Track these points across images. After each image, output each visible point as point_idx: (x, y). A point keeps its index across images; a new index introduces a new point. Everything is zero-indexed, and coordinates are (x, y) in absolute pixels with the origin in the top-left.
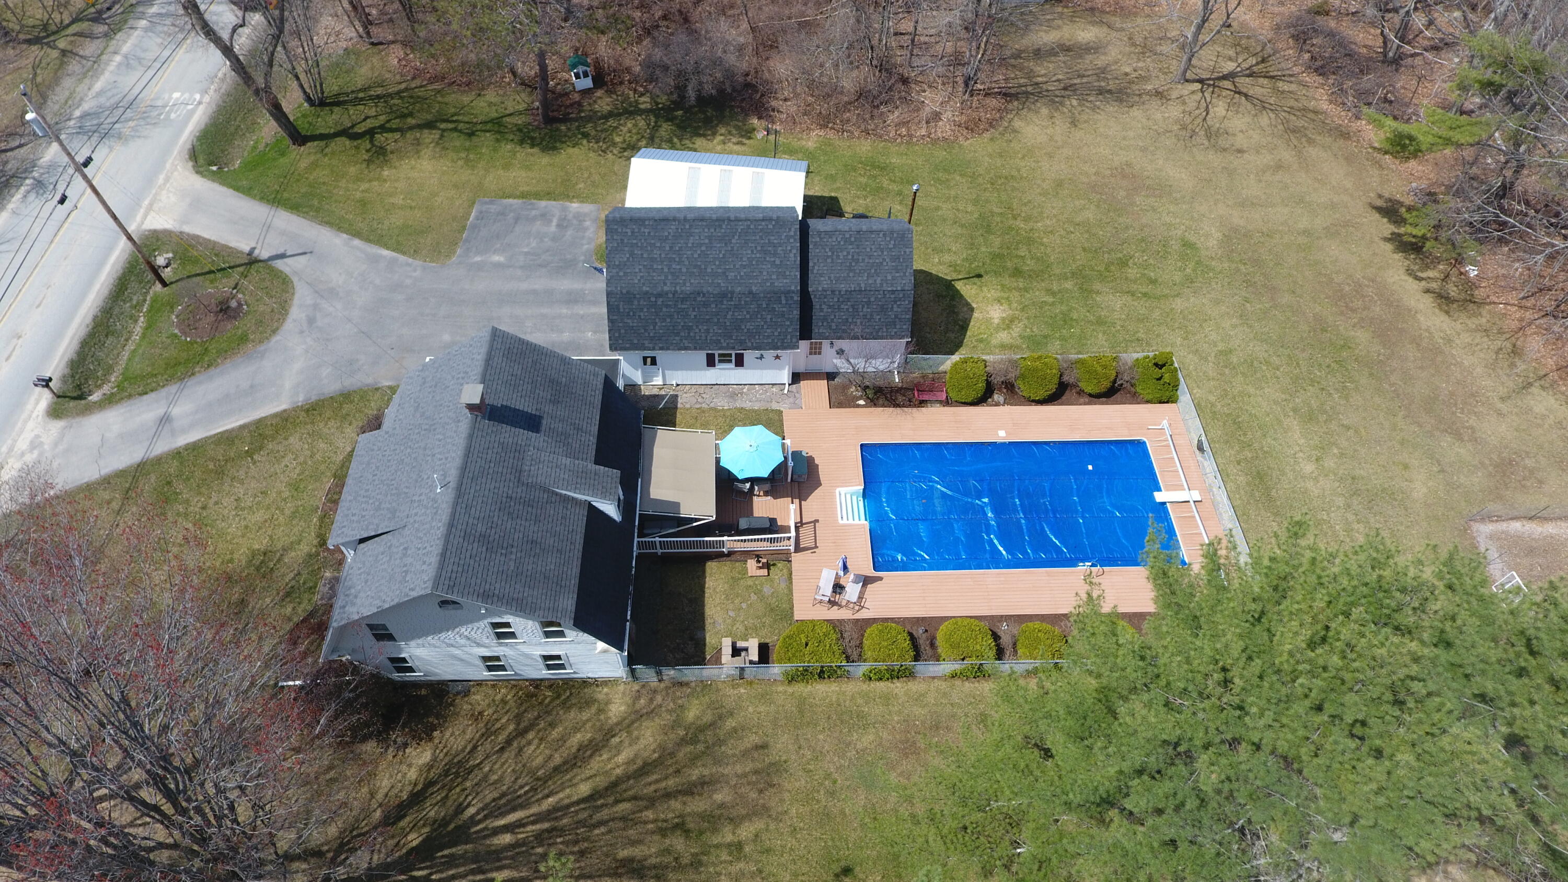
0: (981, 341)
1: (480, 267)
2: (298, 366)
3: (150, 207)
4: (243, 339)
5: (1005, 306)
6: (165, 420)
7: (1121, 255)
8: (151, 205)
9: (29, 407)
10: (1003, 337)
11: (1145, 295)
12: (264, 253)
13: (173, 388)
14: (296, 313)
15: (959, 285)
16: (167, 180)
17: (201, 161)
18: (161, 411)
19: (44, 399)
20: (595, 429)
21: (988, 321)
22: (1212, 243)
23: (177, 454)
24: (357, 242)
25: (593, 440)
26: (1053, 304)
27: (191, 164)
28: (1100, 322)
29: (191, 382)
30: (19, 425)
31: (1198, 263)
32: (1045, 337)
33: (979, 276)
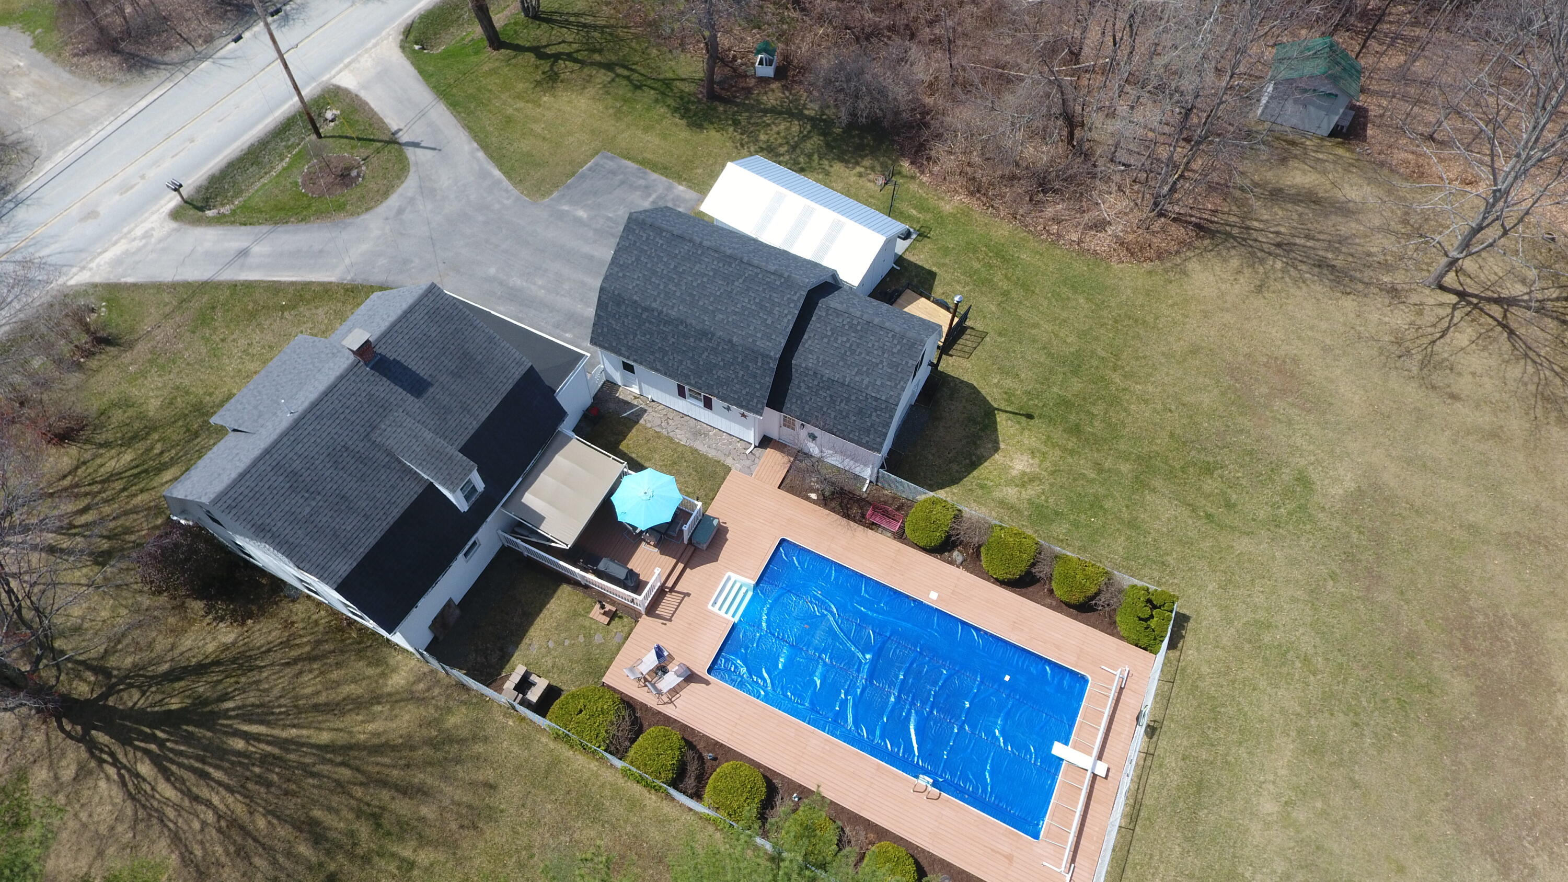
0: (982, 487)
1: (561, 216)
2: (365, 247)
3: (346, 66)
4: (341, 207)
5: (1036, 461)
6: (243, 253)
7: (1211, 460)
8: (350, 63)
9: (162, 202)
10: (1011, 493)
11: (1209, 516)
12: (404, 138)
13: (265, 228)
14: (394, 201)
15: (1001, 418)
16: (375, 45)
17: (411, 37)
18: (245, 245)
19: (173, 201)
20: (484, 416)
21: (1006, 469)
22: (1337, 491)
23: (234, 286)
24: (481, 154)
25: (475, 425)
26: (1092, 481)
27: (401, 37)
28: (1133, 524)
29: (281, 228)
30: (146, 215)
31: (1302, 508)
32: (1057, 513)
33: (1030, 416)
